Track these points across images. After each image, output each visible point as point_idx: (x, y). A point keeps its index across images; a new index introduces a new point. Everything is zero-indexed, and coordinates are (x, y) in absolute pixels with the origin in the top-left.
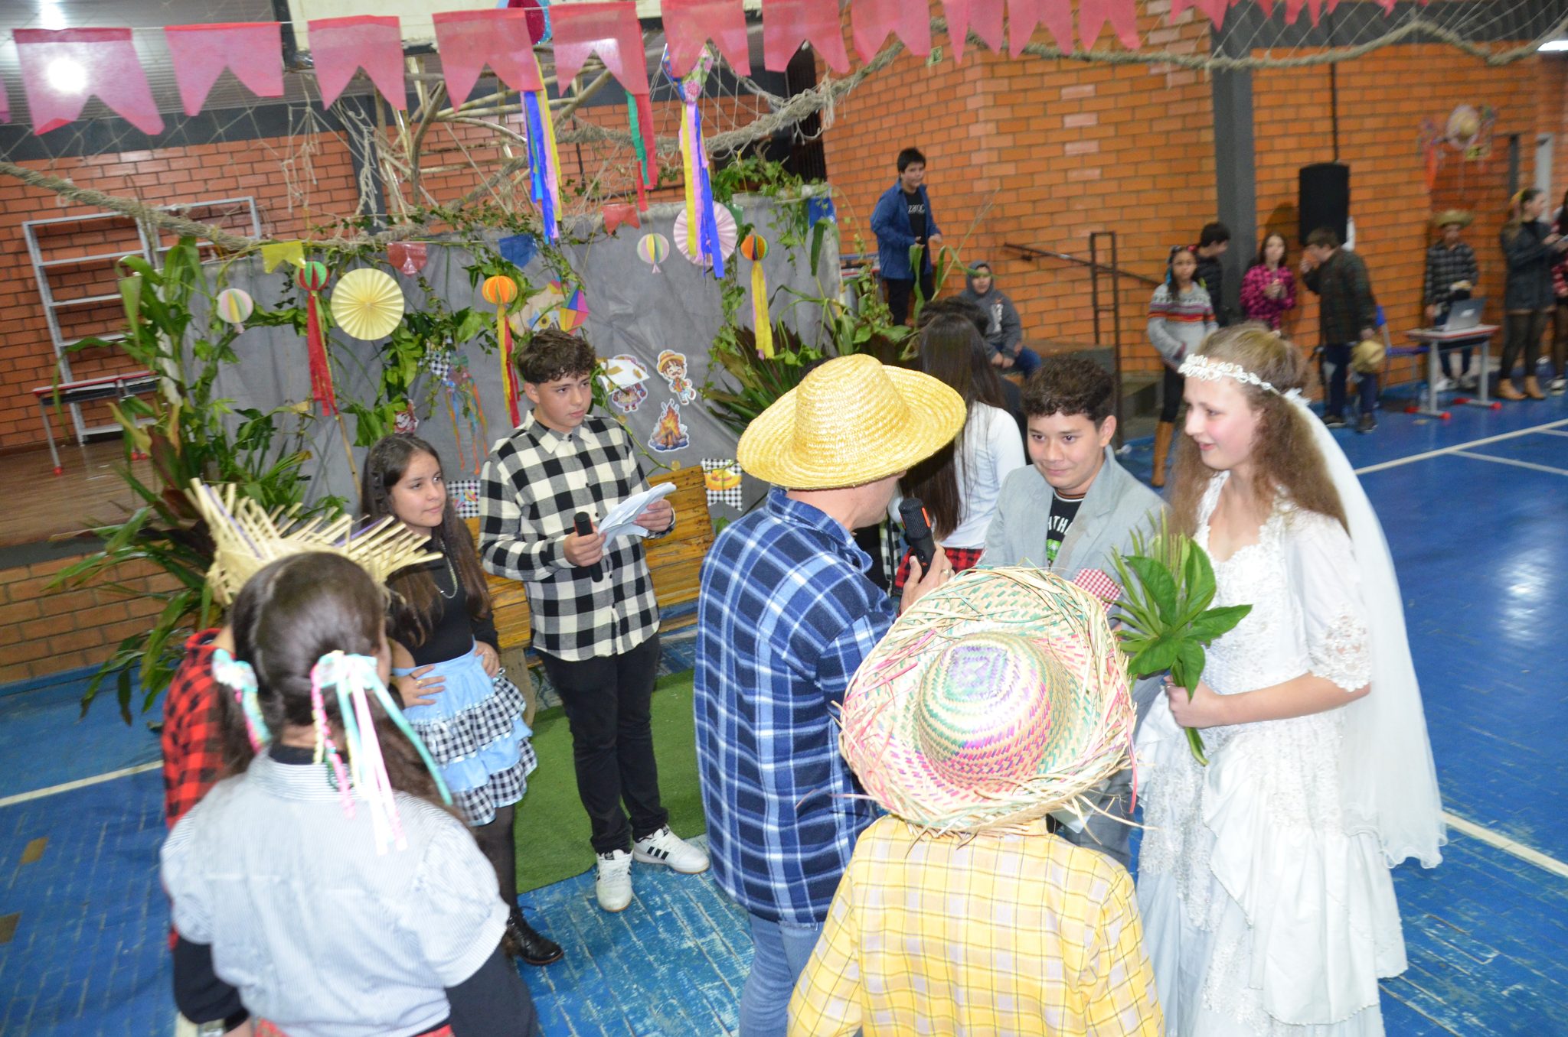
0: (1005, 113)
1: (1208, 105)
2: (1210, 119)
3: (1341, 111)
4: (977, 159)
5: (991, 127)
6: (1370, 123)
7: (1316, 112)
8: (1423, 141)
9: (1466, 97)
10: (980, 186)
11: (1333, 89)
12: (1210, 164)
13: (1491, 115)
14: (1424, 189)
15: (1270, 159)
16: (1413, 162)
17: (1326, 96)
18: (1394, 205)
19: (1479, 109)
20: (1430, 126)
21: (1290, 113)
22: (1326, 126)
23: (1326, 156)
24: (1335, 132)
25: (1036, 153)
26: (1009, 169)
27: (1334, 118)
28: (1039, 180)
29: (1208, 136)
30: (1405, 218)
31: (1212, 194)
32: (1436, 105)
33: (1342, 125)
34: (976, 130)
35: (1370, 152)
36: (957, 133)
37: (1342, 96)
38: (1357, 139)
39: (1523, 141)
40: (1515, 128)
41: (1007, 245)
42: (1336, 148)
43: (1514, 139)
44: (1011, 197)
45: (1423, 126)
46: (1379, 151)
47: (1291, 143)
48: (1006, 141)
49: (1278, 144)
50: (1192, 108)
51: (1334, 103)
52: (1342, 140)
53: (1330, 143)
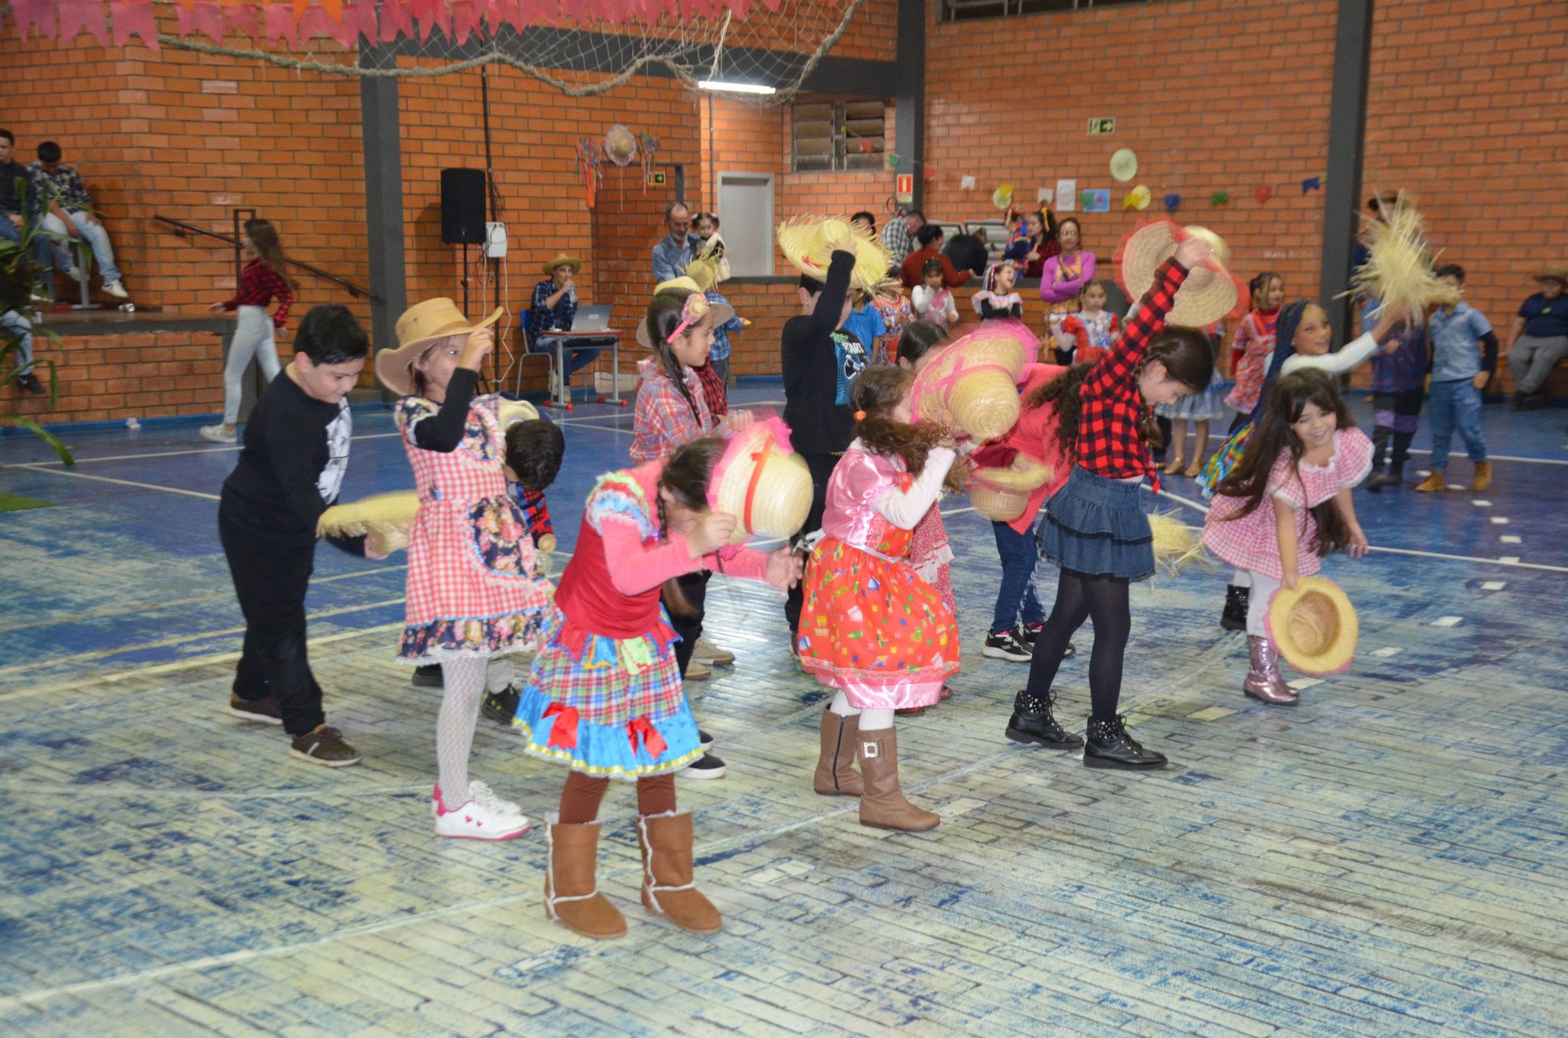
0: (157, 84)
1: (358, 103)
2: (360, 117)
3: (493, 123)
4: (126, 126)
5: (140, 96)
6: (523, 137)
7: (467, 121)
8: (581, 160)
9: (624, 124)
10: (129, 155)
11: (485, 102)
12: (360, 159)
13: (650, 143)
14: (583, 205)
15: (417, 160)
16: (570, 179)
17: (479, 107)
18: (552, 217)
19: (639, 137)
20: (588, 148)
21: (441, 120)
22: (480, 135)
23: (479, 164)
24: (487, 142)
25: (191, 128)
26: (162, 141)
27: (486, 128)
28: (193, 156)
29: (358, 132)
30: (562, 230)
31: (362, 187)
32: (595, 128)
33: (495, 136)
34: (125, 97)
35: (522, 165)
36: (105, 97)
37: (493, 109)
38: (510, 151)
39: (686, 171)
40: (678, 158)
41: (157, 217)
42: (488, 157)
43: (678, 168)
44: (164, 169)
45: (580, 147)
46: (536, 165)
47: (442, 147)
48: (159, 113)
49: (428, 146)
50: (342, 103)
51: (486, 115)
52: (495, 150)
53: (483, 152)
